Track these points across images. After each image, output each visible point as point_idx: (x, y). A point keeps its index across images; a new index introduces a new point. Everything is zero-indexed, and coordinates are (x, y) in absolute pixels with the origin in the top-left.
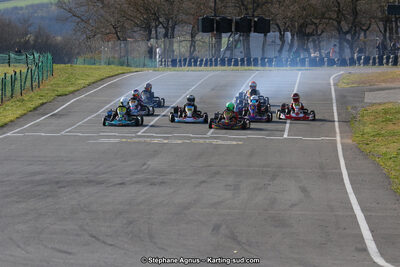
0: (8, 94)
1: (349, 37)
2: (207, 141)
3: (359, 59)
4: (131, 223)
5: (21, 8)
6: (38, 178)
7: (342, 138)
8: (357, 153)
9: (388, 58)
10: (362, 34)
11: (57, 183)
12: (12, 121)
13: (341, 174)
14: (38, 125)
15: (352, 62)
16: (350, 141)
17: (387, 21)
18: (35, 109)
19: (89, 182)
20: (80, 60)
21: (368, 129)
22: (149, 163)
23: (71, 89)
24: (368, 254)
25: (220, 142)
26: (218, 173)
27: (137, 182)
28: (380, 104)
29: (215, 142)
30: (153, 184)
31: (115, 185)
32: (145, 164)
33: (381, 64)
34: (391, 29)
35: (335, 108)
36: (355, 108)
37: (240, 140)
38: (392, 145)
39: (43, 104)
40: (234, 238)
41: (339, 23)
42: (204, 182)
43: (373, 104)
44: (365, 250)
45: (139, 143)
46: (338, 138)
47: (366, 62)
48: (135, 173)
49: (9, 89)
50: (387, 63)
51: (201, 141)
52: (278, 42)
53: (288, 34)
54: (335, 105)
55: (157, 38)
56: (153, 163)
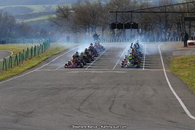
0: (33, 54)
1: (164, 30)
2: (113, 72)
3: (169, 39)
4: (90, 104)
5: (34, 22)
6: (49, 87)
7: (165, 69)
8: (172, 75)
9: (180, 38)
10: (169, 29)
11: (57, 89)
12: (36, 65)
13: (168, 83)
14: (46, 66)
15: (166, 40)
16: (169, 71)
17: (179, 24)
18: (44, 60)
19: (70, 88)
20: (59, 41)
21: (175, 66)
22: (92, 80)
23: (58, 52)
24: (187, 115)
25: (118, 72)
26: (119, 84)
27: (89, 88)
28: (179, 56)
29: (116, 72)
30: (95, 89)
31: (80, 89)
32: (90, 81)
33: (177, 40)
34: (180, 27)
35: (161, 58)
36: (169, 58)
37: (126, 71)
38: (186, 72)
39: (47, 58)
40: (133, 109)
41: (160, 25)
42: (114, 88)
43: (176, 56)
44: (185, 113)
45: (87, 73)
46: (164, 70)
47: (171, 40)
48: (87, 84)
49: (33, 52)
50: (180, 40)
51: (111, 72)
52: (137, 32)
53: (140, 30)
54: (161, 57)
55: (89, 32)
56: (93, 81)
